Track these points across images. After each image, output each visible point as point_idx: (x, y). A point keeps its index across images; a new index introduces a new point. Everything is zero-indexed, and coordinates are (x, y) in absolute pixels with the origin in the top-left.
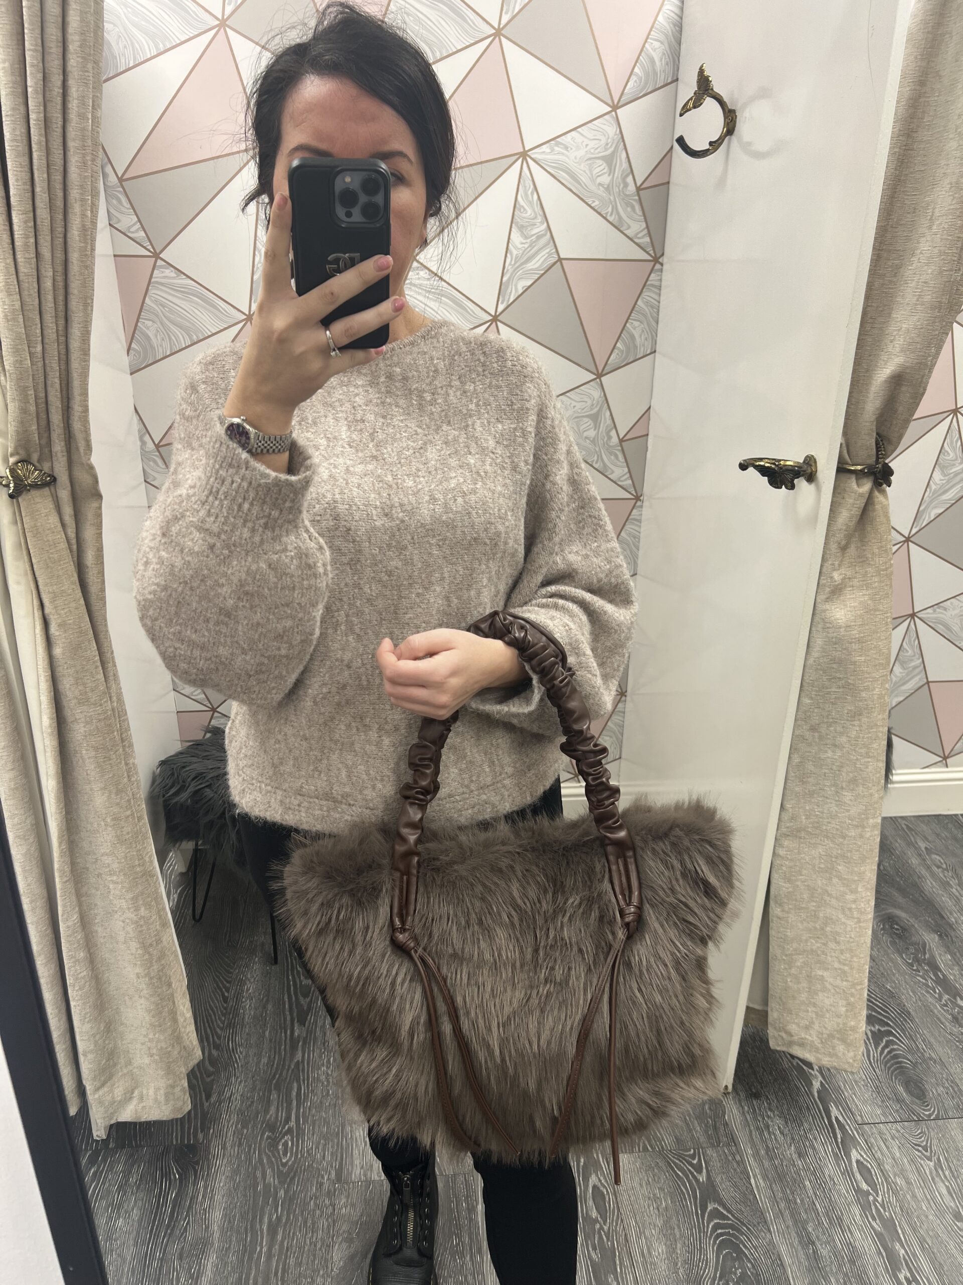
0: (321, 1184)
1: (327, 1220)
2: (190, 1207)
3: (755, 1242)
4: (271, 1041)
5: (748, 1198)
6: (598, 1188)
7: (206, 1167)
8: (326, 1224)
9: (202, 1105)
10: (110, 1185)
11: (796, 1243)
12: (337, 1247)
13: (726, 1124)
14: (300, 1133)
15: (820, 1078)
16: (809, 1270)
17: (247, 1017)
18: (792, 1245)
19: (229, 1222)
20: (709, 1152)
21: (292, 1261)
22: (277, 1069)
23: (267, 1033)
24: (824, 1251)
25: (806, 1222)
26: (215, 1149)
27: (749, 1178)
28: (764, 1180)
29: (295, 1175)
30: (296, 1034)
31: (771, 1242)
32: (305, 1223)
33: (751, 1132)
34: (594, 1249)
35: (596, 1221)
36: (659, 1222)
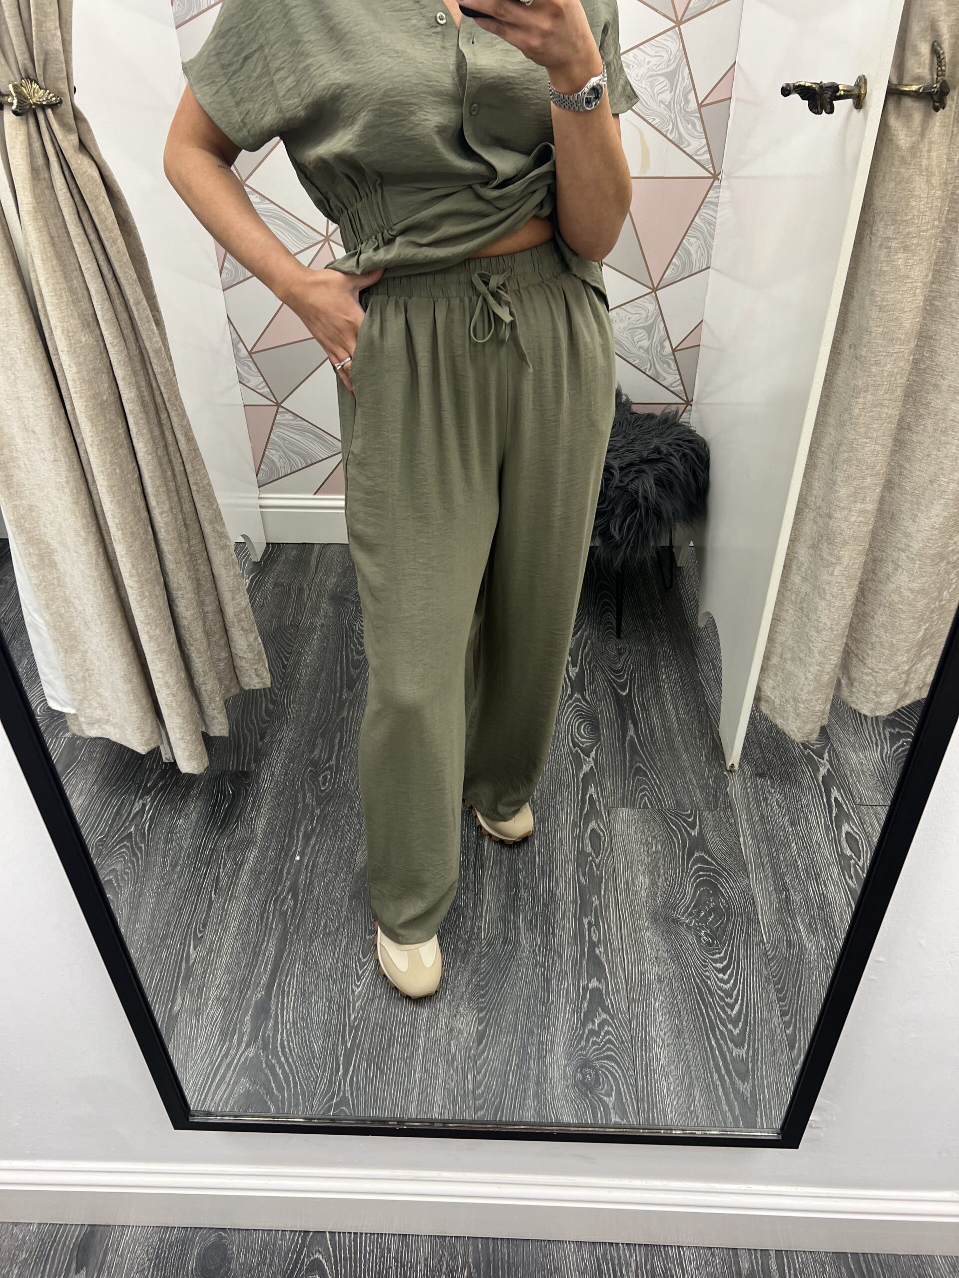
0: (352, 808)
1: (354, 834)
2: (240, 815)
3: (732, 884)
4: (321, 700)
5: (735, 851)
6: (596, 832)
7: (255, 788)
8: (353, 837)
9: (256, 743)
10: (174, 795)
11: (771, 888)
12: (360, 853)
13: (727, 795)
14: (338, 770)
15: (828, 766)
16: (779, 910)
17: (302, 681)
18: (767, 890)
19: (272, 828)
20: (704, 814)
21: (321, 860)
22: (324, 722)
23: (318, 695)
24: (796, 898)
25: (785, 874)
26: (265, 775)
27: (739, 837)
28: (752, 839)
29: (330, 800)
30: (344, 697)
31: (748, 885)
32: (336, 833)
33: (749, 801)
34: (584, 875)
35: (590, 855)
36: (647, 861)
